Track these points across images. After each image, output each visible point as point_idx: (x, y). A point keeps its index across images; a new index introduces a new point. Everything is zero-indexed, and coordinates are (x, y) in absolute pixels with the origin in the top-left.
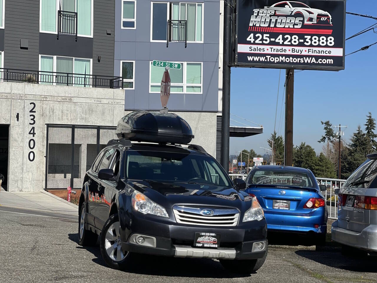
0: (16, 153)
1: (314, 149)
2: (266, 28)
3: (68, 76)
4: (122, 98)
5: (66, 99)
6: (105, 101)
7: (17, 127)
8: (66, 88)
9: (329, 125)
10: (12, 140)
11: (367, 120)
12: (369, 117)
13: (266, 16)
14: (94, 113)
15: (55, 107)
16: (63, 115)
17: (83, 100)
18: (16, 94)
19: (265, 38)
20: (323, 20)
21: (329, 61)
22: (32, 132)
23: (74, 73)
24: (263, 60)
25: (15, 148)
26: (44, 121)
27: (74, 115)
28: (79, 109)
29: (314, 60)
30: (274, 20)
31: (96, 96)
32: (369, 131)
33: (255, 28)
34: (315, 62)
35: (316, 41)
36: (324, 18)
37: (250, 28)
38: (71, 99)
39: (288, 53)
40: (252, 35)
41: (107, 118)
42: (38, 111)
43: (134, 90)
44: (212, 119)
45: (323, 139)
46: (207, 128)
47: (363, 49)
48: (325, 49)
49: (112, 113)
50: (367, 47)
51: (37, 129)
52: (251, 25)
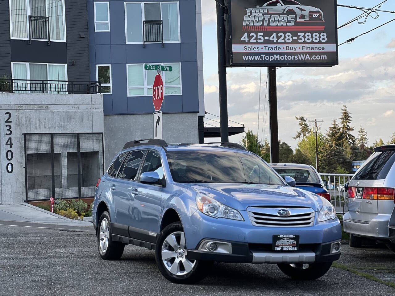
1: (290, 146)
2: (260, 27)
3: (43, 84)
4: (100, 103)
5: (43, 107)
6: (83, 107)
8: (42, 95)
9: (304, 120)
11: (342, 113)
12: (344, 110)
13: (259, 15)
14: (72, 120)
15: (31, 116)
16: (40, 123)
17: (61, 108)
19: (259, 37)
20: (315, 16)
21: (323, 57)
22: (9, 143)
23: (48, 80)
24: (259, 59)
26: (21, 131)
27: (52, 123)
28: (56, 117)
29: (308, 57)
30: (266, 19)
31: (74, 103)
32: (344, 125)
33: (248, 27)
34: (310, 59)
35: (310, 37)
36: (315, 15)
37: (244, 27)
38: (47, 107)
39: (282, 51)
40: (246, 35)
41: (86, 125)
42: (14, 121)
43: (111, 94)
44: (193, 120)
45: (298, 135)
46: (189, 130)
47: (348, 41)
48: (318, 46)
49: (91, 119)
50: (353, 39)
51: (14, 140)
52: (244, 24)
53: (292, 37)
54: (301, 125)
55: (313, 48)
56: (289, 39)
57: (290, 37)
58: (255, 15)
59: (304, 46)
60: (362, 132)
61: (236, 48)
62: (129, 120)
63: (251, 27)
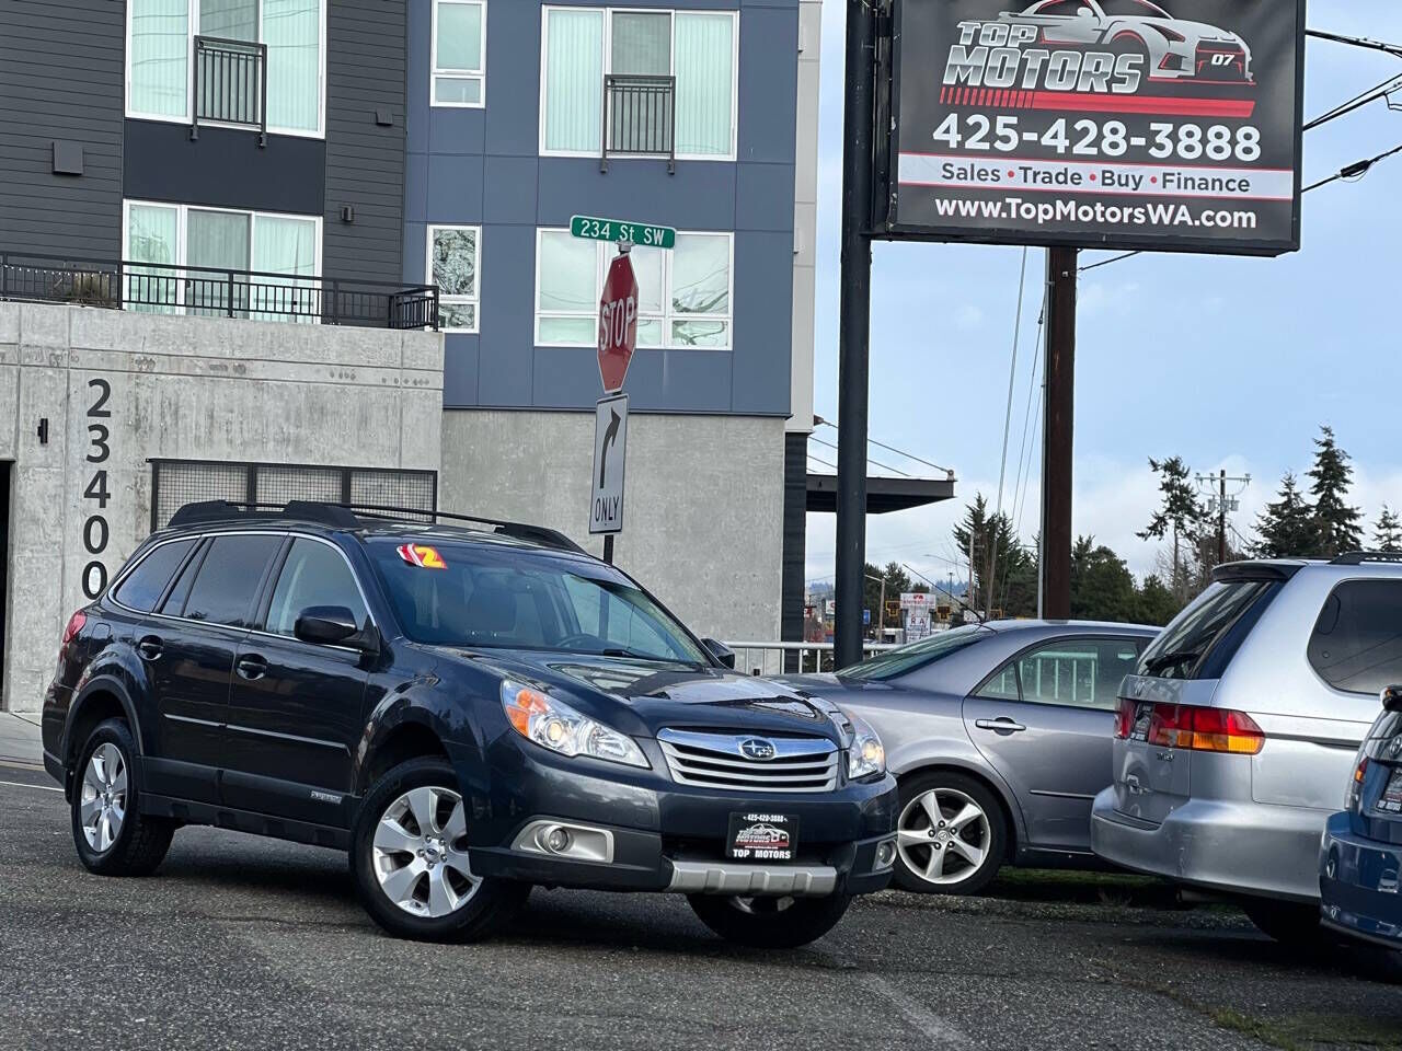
0: (39, 568)
1: (1125, 562)
2: (1006, 93)
3: (231, 283)
4: (434, 365)
5: (226, 368)
6: (370, 376)
7: (40, 469)
8: (220, 322)
9: (1179, 474)
10: (23, 520)
11: (1319, 455)
12: (1324, 445)
13: (1005, 46)
14: (329, 418)
15: (181, 398)
16: (212, 425)
17: (291, 373)
18: (37, 346)
19: (1000, 131)
20: (1220, 63)
21: (1240, 219)
22: (96, 489)
23: (252, 270)
24: (995, 214)
25: (32, 551)
26: (143, 448)
27: (254, 428)
28: (272, 406)
30: (1034, 64)
31: (338, 357)
32: (1324, 496)
33: (963, 93)
34: (1190, 223)
35: (1195, 141)
36: (1222, 57)
37: (947, 91)
38: (241, 369)
39: (1086, 186)
40: (952, 119)
41: (377, 439)
42: (118, 412)
43: (475, 335)
44: (767, 443)
45: (1155, 525)
46: (750, 479)
47: (1347, 172)
48: (1225, 174)
49: (397, 421)
50: (1364, 166)
51: (116, 481)
52: (949, 80)
53: (1127, 138)
54: (1167, 487)
55: (1207, 184)
56: (1114, 145)
57: (1119, 138)
58: (991, 48)
59: (1173, 174)
60: (1388, 526)
61: (913, 169)
62: (535, 432)
63: (975, 91)
